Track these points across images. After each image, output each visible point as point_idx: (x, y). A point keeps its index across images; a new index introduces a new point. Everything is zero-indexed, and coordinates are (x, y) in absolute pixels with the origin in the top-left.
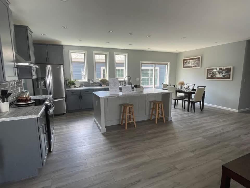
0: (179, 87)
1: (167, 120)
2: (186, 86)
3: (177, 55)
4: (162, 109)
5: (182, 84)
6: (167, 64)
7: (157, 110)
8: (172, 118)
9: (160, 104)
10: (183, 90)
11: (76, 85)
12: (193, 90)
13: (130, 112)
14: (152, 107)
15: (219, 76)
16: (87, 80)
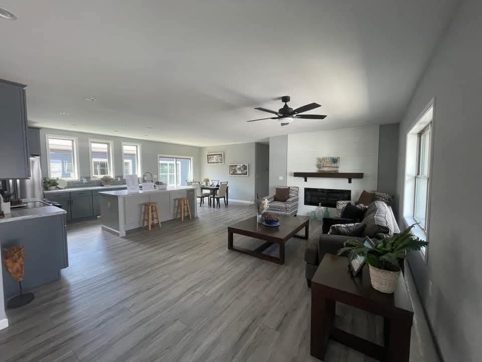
0: (204, 184)
1: (193, 217)
2: (211, 183)
3: (200, 149)
4: (187, 205)
5: (207, 181)
6: (190, 159)
7: (183, 207)
8: (198, 215)
9: (185, 201)
10: (209, 186)
11: (58, 186)
12: (218, 186)
13: (152, 211)
14: (177, 205)
15: (239, 172)
16: (78, 177)
